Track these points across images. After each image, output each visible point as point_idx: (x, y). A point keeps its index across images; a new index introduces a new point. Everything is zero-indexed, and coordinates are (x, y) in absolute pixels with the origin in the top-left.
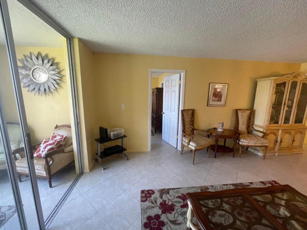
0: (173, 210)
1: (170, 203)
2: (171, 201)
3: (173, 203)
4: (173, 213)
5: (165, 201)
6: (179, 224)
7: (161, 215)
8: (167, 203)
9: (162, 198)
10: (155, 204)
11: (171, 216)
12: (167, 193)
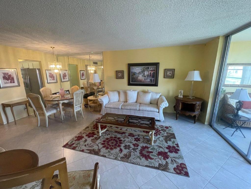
0: (159, 152)
1: (160, 157)
2: (159, 157)
3: (158, 156)
4: (160, 151)
5: (164, 159)
6: (157, 146)
7: (168, 152)
8: (163, 158)
9: (167, 162)
10: (173, 160)
11: (161, 150)
12: (161, 165)
